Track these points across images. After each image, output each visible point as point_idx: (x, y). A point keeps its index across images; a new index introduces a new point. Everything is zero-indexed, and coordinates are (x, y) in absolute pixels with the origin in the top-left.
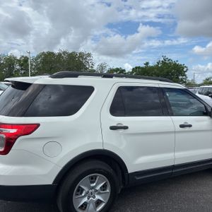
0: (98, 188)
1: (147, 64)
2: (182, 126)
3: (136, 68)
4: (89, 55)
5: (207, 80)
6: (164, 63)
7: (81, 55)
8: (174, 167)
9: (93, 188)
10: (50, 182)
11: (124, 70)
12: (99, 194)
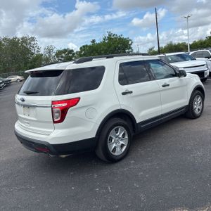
0: (121, 136)
1: (94, 41)
2: (164, 86)
3: (84, 46)
4: (33, 39)
5: (151, 49)
6: (109, 38)
7: (24, 40)
8: (162, 116)
9: (117, 136)
10: (94, 136)
11: (72, 51)
12: (122, 140)
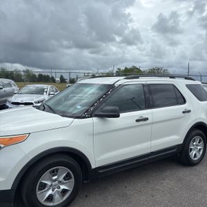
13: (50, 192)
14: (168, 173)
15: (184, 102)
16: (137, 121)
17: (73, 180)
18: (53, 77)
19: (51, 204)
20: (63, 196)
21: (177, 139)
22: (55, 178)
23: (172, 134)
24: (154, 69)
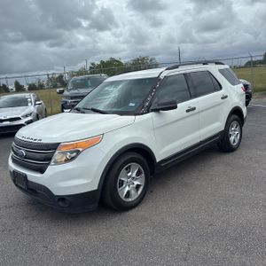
13: (127, 189)
14: (214, 161)
15: (221, 88)
16: (188, 111)
17: (143, 175)
18: (4, 85)
19: (130, 200)
20: (137, 191)
21: (218, 126)
22: (129, 174)
23: (213, 122)
24: (138, 60)
